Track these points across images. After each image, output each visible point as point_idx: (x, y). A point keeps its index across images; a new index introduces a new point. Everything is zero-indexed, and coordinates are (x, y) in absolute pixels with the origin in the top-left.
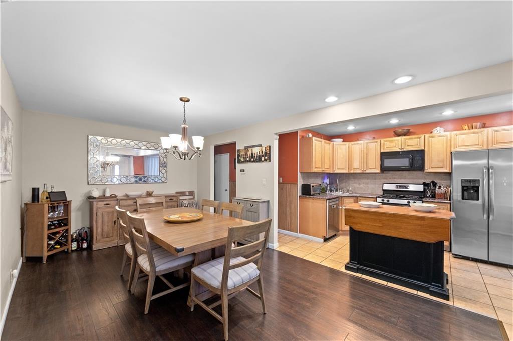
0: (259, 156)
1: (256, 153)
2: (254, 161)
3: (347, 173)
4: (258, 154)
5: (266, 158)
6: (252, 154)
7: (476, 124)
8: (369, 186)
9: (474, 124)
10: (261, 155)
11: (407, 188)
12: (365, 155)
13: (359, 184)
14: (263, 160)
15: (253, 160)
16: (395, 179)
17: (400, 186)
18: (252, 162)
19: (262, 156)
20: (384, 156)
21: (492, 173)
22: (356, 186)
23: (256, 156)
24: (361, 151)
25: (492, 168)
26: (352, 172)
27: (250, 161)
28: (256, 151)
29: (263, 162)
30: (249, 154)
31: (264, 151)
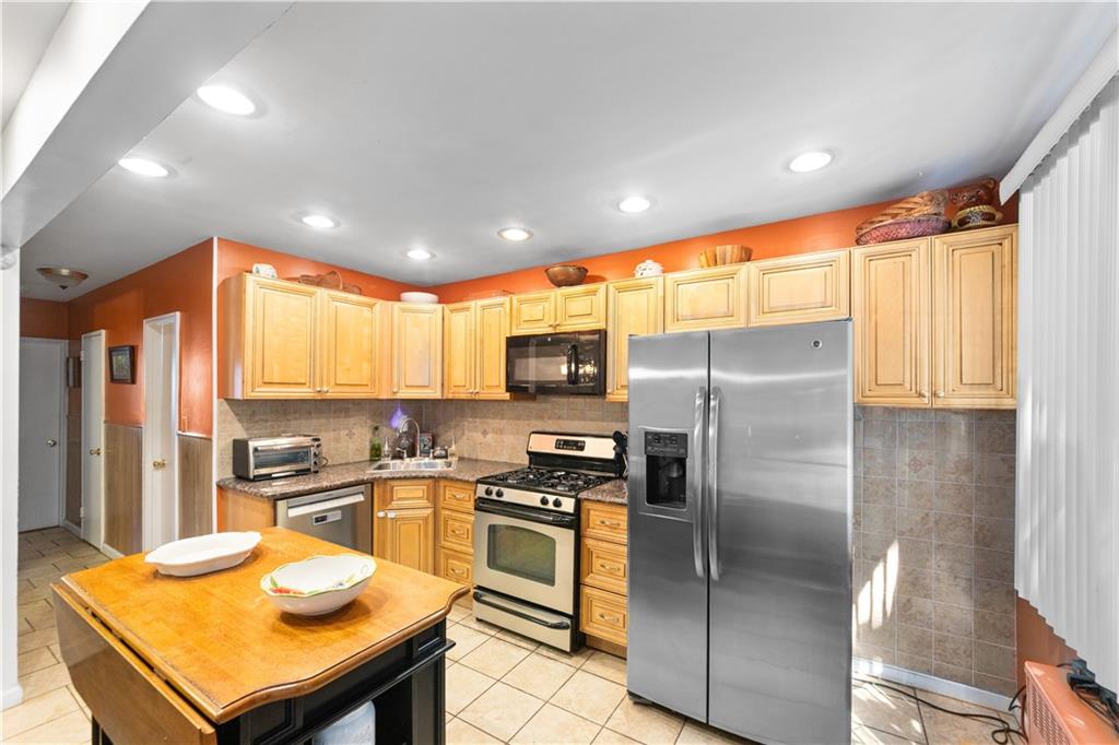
3: (439, 400)
7: (722, 248)
8: (505, 438)
9: (718, 248)
11: (582, 448)
12: (478, 342)
13: (485, 433)
16: (559, 418)
17: (566, 442)
20: (517, 346)
21: (715, 407)
22: (478, 436)
24: (471, 330)
25: (717, 390)
26: (450, 396)
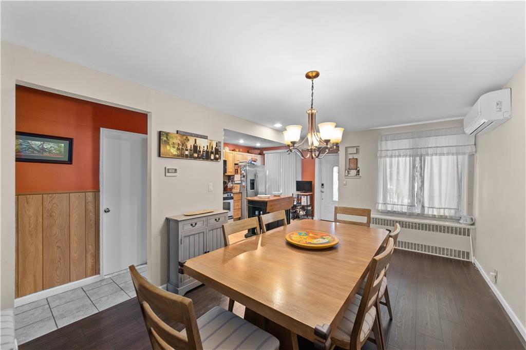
0: (207, 152)
1: (202, 147)
2: (198, 158)
4: (205, 149)
5: (217, 156)
6: (195, 147)
10: (210, 150)
14: (212, 157)
15: (196, 155)
18: (195, 158)
19: (212, 153)
23: (202, 150)
27: (191, 157)
28: (203, 144)
29: (212, 160)
30: (190, 144)
31: (214, 146)
